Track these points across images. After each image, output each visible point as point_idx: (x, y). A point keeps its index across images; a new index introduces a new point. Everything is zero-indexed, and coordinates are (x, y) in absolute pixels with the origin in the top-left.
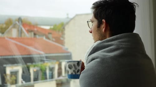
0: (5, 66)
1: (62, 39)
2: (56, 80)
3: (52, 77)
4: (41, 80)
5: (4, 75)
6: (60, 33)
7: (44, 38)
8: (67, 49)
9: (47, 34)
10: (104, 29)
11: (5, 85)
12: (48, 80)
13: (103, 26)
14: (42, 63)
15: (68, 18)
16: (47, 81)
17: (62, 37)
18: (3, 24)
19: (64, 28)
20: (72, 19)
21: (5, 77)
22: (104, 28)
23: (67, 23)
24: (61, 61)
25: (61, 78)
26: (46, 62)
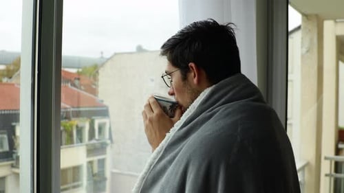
0: (14, 124)
1: (94, 87)
2: (87, 145)
3: (81, 140)
4: (66, 144)
5: (13, 137)
6: (92, 79)
7: (69, 85)
8: (102, 101)
9: (73, 79)
10: (196, 78)
11: (14, 151)
12: (75, 145)
13: (193, 74)
14: (67, 120)
15: (102, 57)
16: (73, 147)
17: (95, 85)
18: (10, 65)
19: (97, 72)
20: (108, 59)
21: (15, 140)
22: (195, 76)
23: (103, 65)
24: (93, 118)
25: (93, 142)
26: (73, 119)
